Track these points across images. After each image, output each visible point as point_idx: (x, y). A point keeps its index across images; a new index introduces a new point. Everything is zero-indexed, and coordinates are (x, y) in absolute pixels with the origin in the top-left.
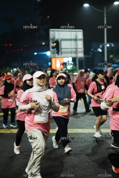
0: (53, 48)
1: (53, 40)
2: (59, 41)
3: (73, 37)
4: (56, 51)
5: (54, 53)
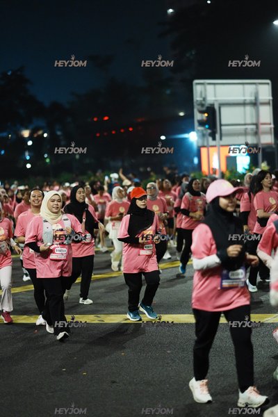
0: (201, 123)
1: (202, 104)
2: (216, 107)
3: (249, 98)
4: (209, 131)
5: (204, 136)
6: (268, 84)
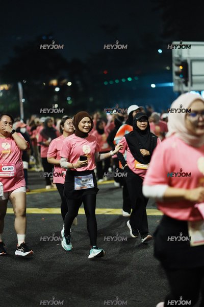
0: (178, 74)
1: (178, 60)
2: (189, 62)
4: (183, 80)
5: (179, 83)
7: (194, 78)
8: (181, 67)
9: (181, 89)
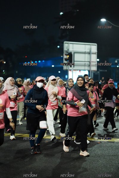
0: (66, 60)
1: (67, 52)
6: (96, 45)
7: (75, 62)
8: (68, 56)
9: (68, 69)
